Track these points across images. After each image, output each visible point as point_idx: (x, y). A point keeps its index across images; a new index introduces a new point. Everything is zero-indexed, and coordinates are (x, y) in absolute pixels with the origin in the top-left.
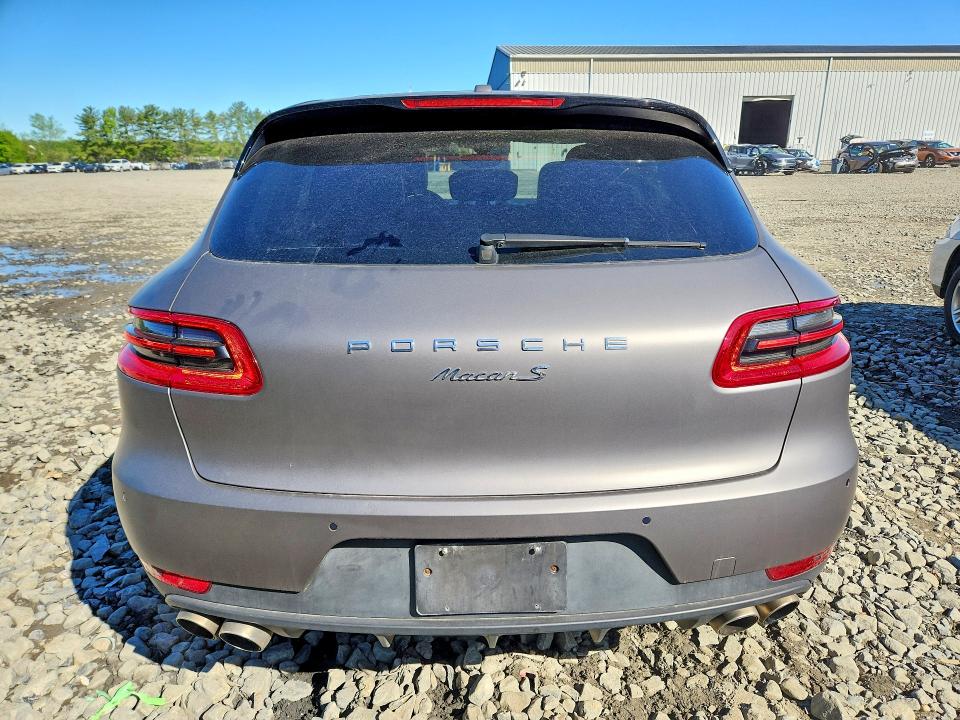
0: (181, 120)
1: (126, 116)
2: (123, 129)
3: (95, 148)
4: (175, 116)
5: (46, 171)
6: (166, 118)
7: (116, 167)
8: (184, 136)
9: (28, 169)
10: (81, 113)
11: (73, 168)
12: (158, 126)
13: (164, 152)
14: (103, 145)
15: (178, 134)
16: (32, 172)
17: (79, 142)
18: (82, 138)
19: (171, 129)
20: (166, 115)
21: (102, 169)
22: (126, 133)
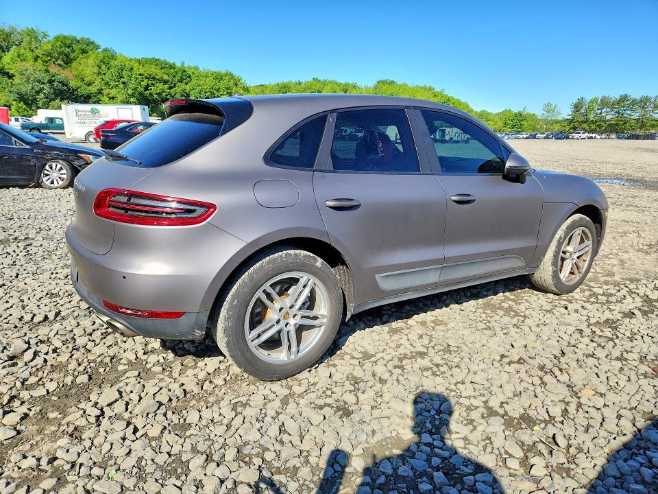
0: (645, 104)
1: (604, 103)
2: (599, 111)
3: (576, 124)
4: (641, 101)
5: (535, 138)
6: (634, 102)
7: (577, 136)
8: (643, 115)
9: (525, 136)
10: (575, 101)
11: (551, 136)
12: (625, 108)
13: (623, 127)
14: (582, 122)
15: (638, 114)
16: (527, 138)
17: (567, 119)
18: (570, 117)
19: (633, 111)
20: (634, 101)
21: (568, 138)
22: (601, 113)
